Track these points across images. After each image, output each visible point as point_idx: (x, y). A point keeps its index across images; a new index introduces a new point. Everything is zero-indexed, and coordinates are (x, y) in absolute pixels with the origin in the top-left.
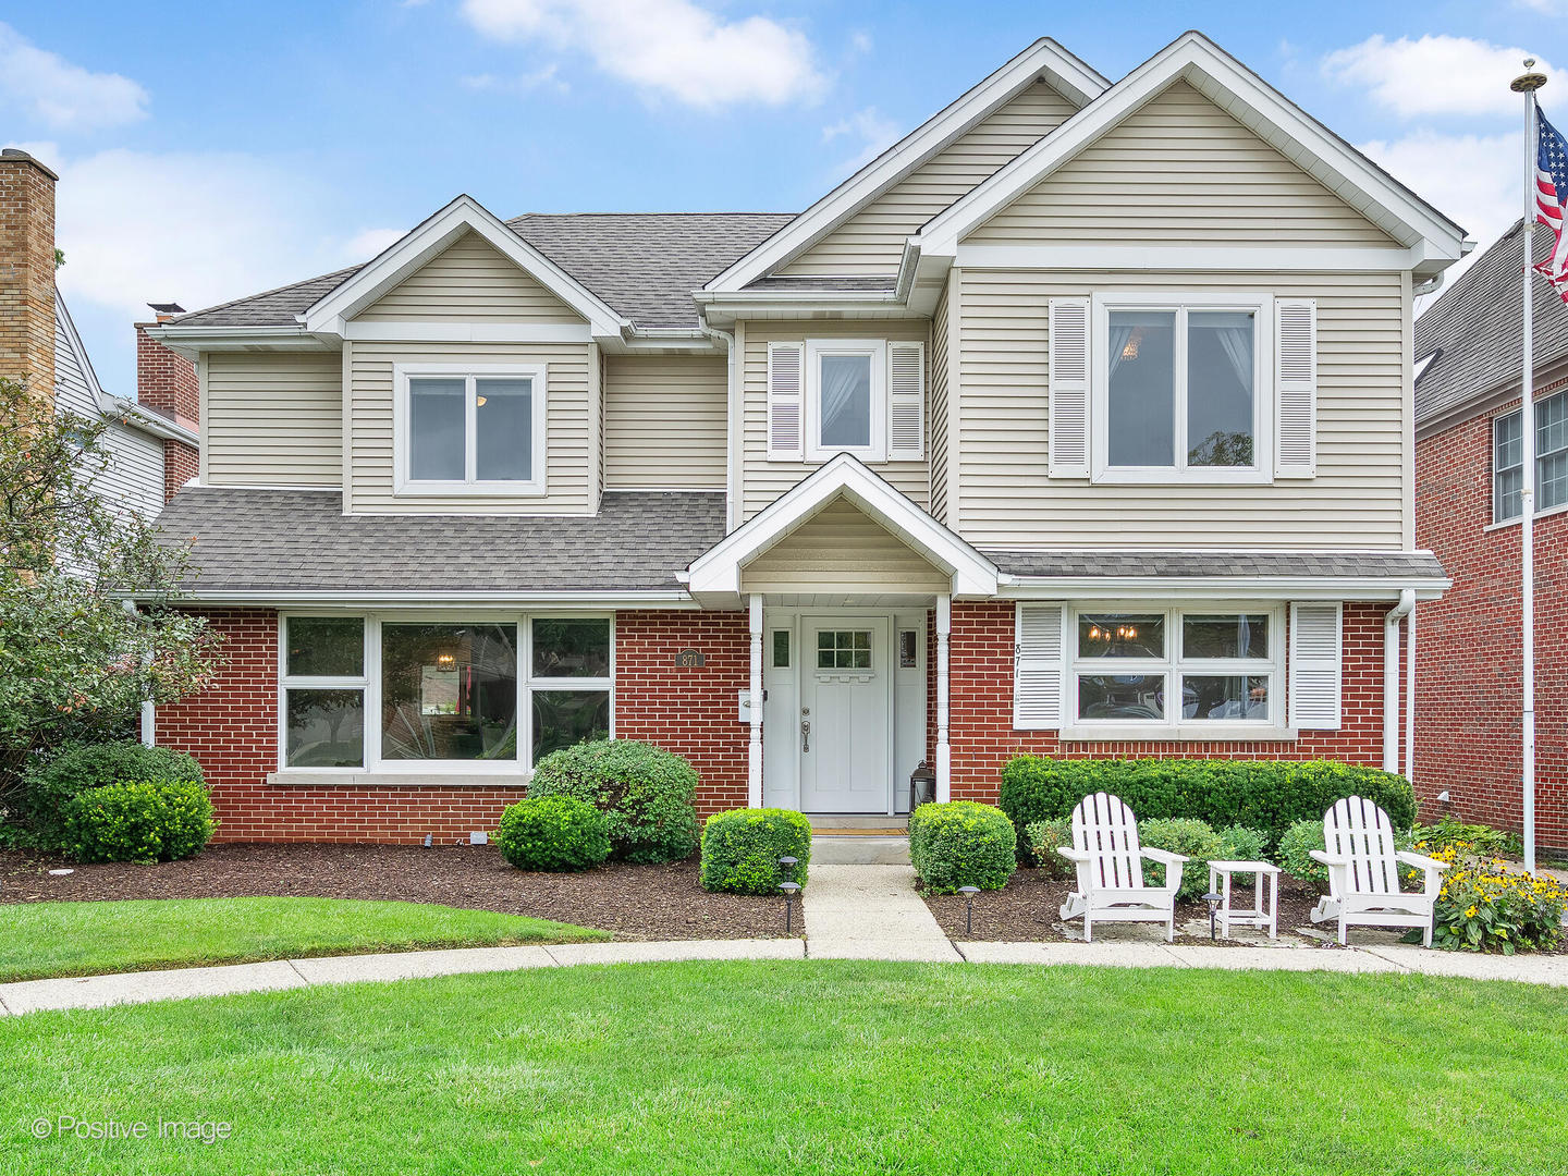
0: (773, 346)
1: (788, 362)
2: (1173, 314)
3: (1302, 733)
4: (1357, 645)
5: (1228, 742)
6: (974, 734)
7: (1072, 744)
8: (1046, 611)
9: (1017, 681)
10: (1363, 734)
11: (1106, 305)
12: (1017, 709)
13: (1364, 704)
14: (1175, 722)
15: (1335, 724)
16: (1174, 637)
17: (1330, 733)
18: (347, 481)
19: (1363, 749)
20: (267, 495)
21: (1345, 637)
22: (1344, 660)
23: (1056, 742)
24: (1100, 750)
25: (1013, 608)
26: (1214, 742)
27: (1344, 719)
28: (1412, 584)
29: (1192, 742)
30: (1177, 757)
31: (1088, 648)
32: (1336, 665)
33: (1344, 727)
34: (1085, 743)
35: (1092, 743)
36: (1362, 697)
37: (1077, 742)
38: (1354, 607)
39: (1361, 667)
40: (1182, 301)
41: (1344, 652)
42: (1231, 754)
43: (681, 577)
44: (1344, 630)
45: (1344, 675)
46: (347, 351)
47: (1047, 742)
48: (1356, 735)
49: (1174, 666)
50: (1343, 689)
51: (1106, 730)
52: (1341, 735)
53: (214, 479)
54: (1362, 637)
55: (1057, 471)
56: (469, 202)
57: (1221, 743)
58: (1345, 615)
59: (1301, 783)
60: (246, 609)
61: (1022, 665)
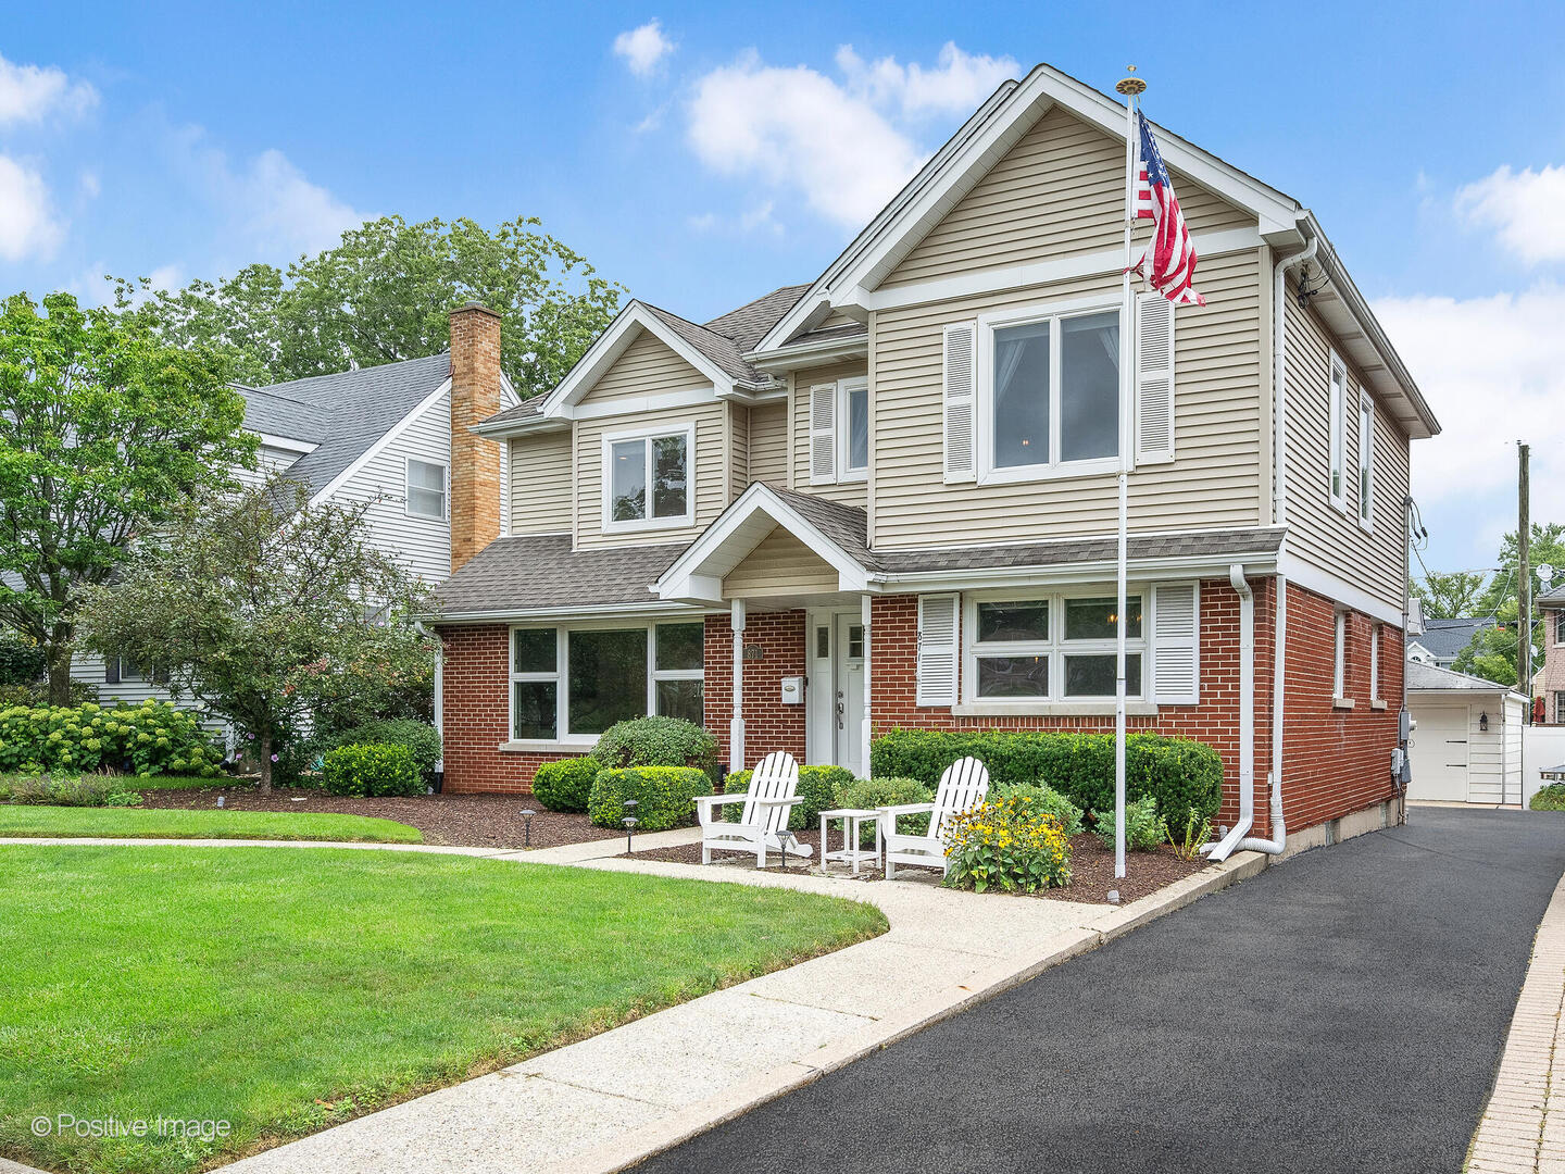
0: (816, 388)
1: (825, 399)
2: (1047, 324)
3: (1161, 708)
4: (1216, 621)
5: (1096, 717)
6: (889, 711)
7: (965, 719)
8: (940, 602)
9: (919, 664)
10: (1222, 709)
11: (990, 324)
12: (919, 688)
13: (1223, 680)
14: (1057, 699)
15: (1193, 699)
16: (1057, 620)
17: (1190, 708)
18: (575, 526)
19: (1222, 724)
20: (537, 540)
21: (1202, 614)
22: (1201, 636)
23: (951, 717)
24: (987, 724)
25: (916, 601)
26: (1084, 717)
27: (1202, 695)
28: (1238, 560)
29: (1065, 717)
30: (1052, 730)
31: (985, 634)
32: (1194, 642)
33: (1201, 702)
34: (975, 718)
35: (981, 718)
36: (1221, 672)
37: (969, 717)
38: (1213, 584)
39: (1221, 643)
40: (1053, 310)
41: (1202, 629)
42: (1099, 728)
43: (652, 589)
44: (1202, 607)
45: (1201, 651)
46: (575, 427)
47: (945, 717)
48: (1215, 709)
49: (1056, 648)
50: (1202, 665)
51: (988, 707)
52: (1200, 710)
53: (516, 530)
54: (1220, 614)
55: (951, 477)
56: (637, 304)
57: (1090, 717)
58: (1202, 592)
59: (1085, 753)
60: (491, 625)
61: (923, 651)
